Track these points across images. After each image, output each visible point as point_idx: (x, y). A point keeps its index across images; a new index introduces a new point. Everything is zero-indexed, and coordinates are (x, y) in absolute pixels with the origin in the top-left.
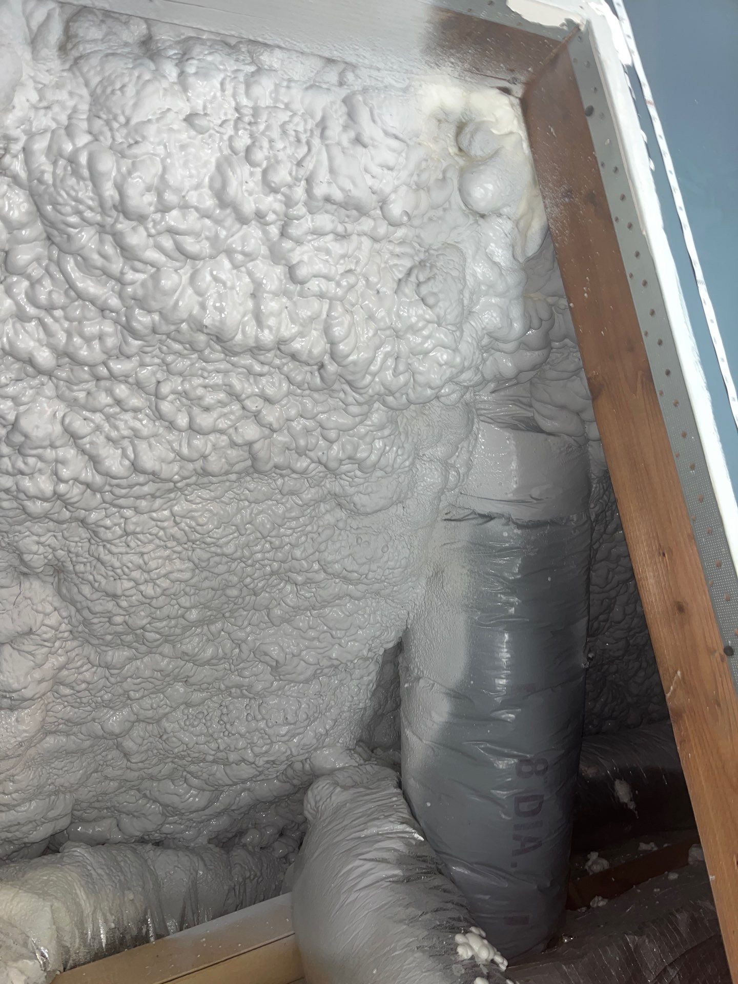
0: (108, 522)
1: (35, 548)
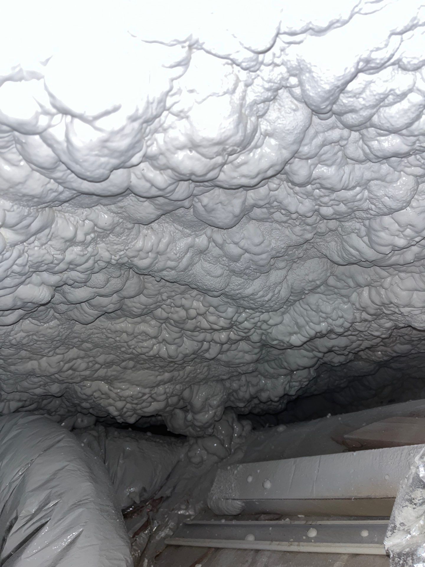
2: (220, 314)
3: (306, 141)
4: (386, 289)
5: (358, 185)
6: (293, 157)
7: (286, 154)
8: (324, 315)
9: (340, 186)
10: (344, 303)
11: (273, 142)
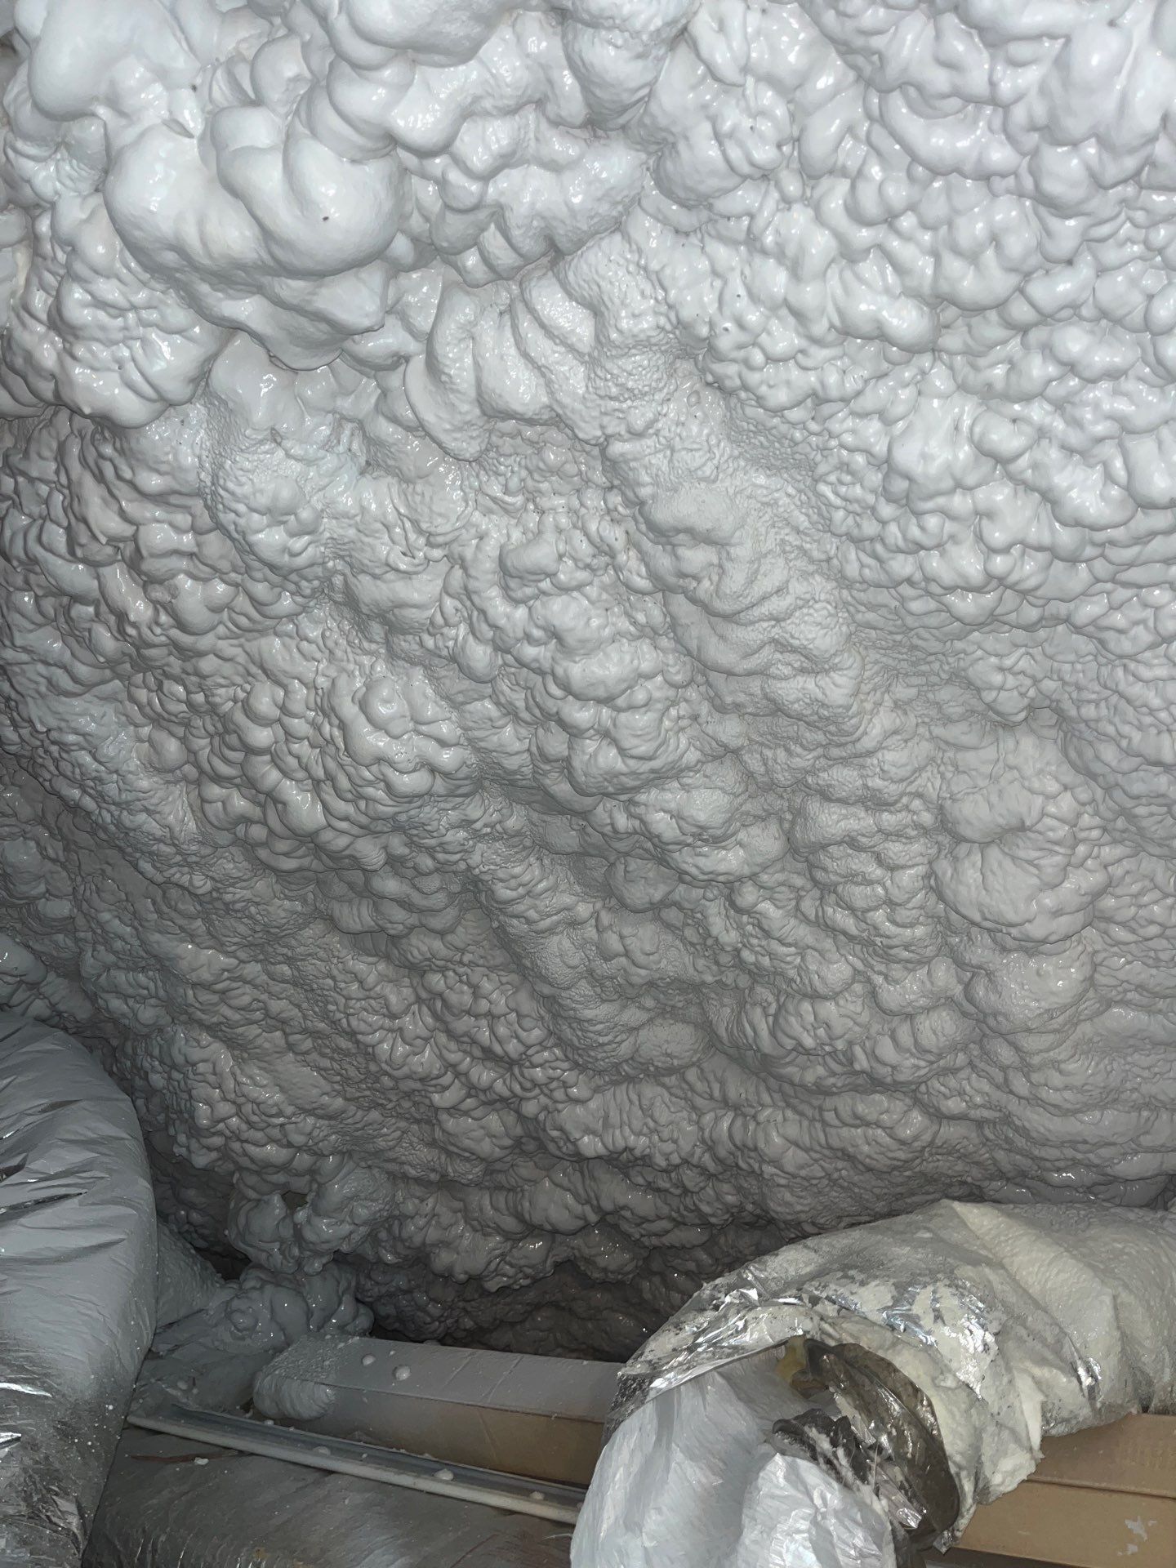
0: (1118, 619)
1: (997, 679)
2: (520, 1031)
3: (770, 870)
4: (758, 1124)
5: (795, 945)
6: (750, 878)
7: (747, 871)
8: (652, 1124)
9: (777, 935)
10: (690, 1121)
11: (741, 852)
